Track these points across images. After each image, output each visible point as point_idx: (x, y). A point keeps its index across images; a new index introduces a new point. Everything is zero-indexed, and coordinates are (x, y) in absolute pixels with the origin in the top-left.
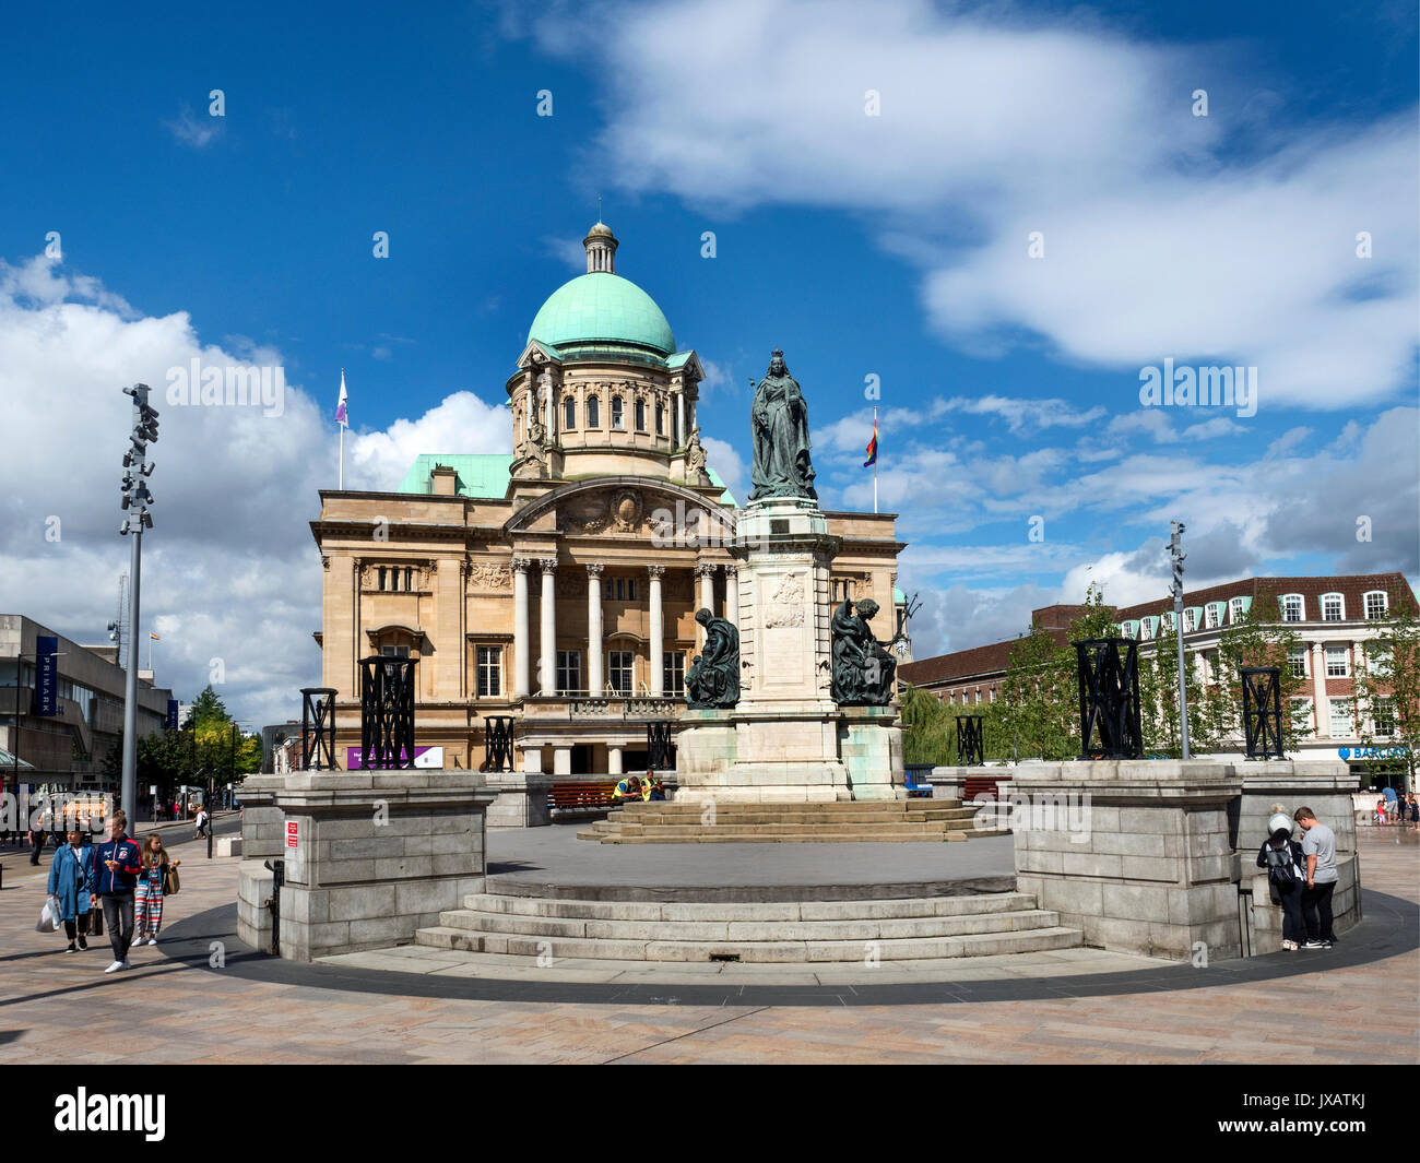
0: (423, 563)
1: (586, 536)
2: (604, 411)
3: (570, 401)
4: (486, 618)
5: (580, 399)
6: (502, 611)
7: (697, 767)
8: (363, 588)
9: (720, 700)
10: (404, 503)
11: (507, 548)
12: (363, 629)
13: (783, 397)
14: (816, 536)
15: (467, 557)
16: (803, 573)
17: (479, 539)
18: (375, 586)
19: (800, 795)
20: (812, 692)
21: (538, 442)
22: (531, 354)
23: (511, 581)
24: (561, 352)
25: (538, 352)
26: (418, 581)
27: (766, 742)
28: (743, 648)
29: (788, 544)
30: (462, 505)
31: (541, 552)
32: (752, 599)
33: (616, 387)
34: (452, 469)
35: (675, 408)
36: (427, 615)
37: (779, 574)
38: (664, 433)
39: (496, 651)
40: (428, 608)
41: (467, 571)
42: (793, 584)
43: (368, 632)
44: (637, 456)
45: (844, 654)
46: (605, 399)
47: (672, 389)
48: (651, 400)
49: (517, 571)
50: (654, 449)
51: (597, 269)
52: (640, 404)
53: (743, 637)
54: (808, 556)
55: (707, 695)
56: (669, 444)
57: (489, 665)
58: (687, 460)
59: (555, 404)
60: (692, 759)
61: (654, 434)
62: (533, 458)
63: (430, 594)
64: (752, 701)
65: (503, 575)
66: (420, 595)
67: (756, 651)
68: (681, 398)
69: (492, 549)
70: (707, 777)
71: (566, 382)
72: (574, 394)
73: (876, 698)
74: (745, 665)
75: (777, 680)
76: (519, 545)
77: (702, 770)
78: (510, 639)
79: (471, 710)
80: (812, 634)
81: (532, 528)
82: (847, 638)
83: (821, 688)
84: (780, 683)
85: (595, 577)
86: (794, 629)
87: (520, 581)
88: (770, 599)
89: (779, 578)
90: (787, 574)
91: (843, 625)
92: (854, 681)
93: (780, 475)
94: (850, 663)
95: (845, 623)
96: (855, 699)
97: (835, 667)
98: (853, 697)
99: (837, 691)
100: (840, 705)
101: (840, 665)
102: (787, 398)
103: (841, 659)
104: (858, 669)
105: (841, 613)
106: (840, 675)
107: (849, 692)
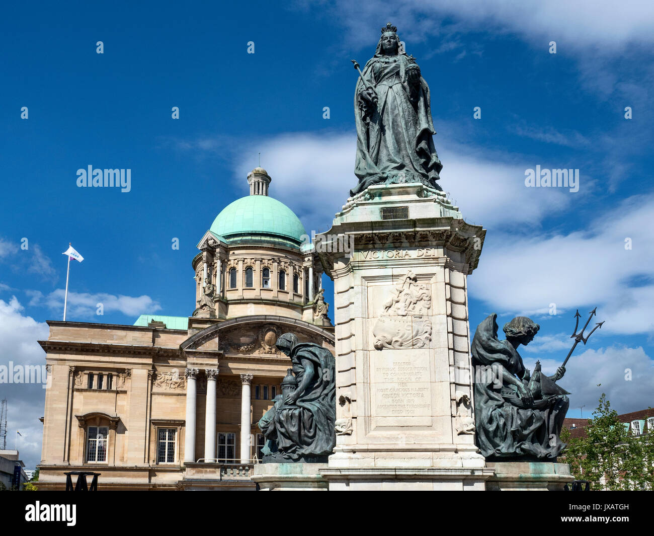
0: (122, 371)
1: (241, 355)
2: (257, 277)
3: (233, 271)
4: (166, 409)
5: (240, 268)
6: (178, 405)
8: (76, 387)
9: (307, 450)
11: (182, 362)
12: (74, 415)
13: (398, 74)
14: (449, 221)
15: (153, 368)
16: (429, 276)
17: (163, 355)
18: (85, 385)
20: (446, 439)
21: (210, 295)
22: (207, 240)
23: (185, 384)
24: (228, 240)
26: (117, 383)
28: (340, 379)
29: (407, 236)
30: (151, 333)
31: (207, 364)
32: (353, 312)
33: (265, 261)
35: (307, 277)
36: (122, 406)
37: (393, 277)
38: (299, 292)
39: (172, 431)
40: (123, 401)
41: (153, 377)
42: (415, 291)
43: (77, 417)
44: (280, 305)
46: (257, 269)
47: (304, 265)
48: (290, 271)
49: (189, 377)
50: (291, 302)
51: (257, 193)
52: (282, 273)
54: (437, 252)
55: (288, 443)
56: (302, 299)
57: (167, 441)
58: (315, 309)
59: (223, 272)
61: (291, 293)
62: (205, 305)
63: (125, 392)
64: (354, 452)
65: (179, 381)
66: (118, 392)
67: (359, 380)
68: (311, 270)
69: (172, 363)
71: (230, 258)
72: (235, 266)
73: (542, 451)
74: (343, 401)
75: (391, 422)
76: (191, 360)
78: (182, 423)
79: (152, 472)
80: (445, 356)
81: (203, 349)
83: (459, 435)
84: (396, 425)
85: (247, 383)
86: (416, 352)
87: (191, 384)
88: (381, 311)
89: (395, 283)
90: (406, 277)
91: (492, 347)
92: (509, 423)
93: (394, 162)
94: (503, 400)
95: (493, 344)
96: (511, 451)
97: (479, 405)
98: (508, 448)
99: (483, 438)
100: (490, 459)
101: (486, 402)
102: (402, 73)
103: (488, 394)
104: (516, 408)
105: (487, 330)
106: (489, 413)
107: (504, 439)
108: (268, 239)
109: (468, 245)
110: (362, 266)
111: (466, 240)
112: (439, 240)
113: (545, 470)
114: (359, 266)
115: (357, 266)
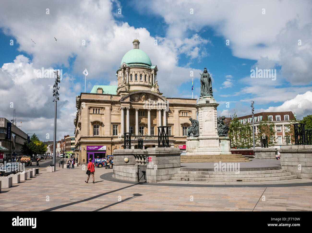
0: (102, 108)
1: (136, 103)
2: (138, 77)
3: (131, 75)
4: (115, 119)
5: (133, 74)
6: (118, 118)
7: (191, 148)
8: (90, 113)
9: (195, 135)
10: (98, 95)
11: (119, 105)
12: (90, 121)
14: (215, 104)
15: (111, 107)
16: (212, 111)
17: (114, 103)
18: (92, 112)
19: (213, 153)
21: (125, 83)
22: (123, 65)
23: (120, 112)
24: (129, 65)
25: (125, 65)
26: (101, 112)
27: (206, 144)
29: (209, 105)
30: (110, 96)
31: (127, 106)
32: (202, 116)
33: (141, 72)
34: (102, 88)
35: (152, 77)
36: (103, 118)
37: (207, 111)
38: (150, 82)
39: (117, 126)
40: (103, 117)
41: (111, 110)
42: (210, 113)
43: (91, 122)
44: (145, 86)
45: (220, 126)
46: (138, 75)
47: (152, 73)
48: (148, 75)
50: (148, 85)
51: (136, 48)
52: (145, 76)
53: (200, 123)
54: (213, 108)
56: (151, 84)
57: (115, 129)
58: (155, 87)
59: (128, 75)
60: (190, 146)
61: (148, 82)
62: (124, 86)
63: (104, 114)
64: (202, 136)
65: (118, 111)
66: (101, 114)
67: (203, 126)
68: (154, 75)
69: (116, 105)
70: (193, 150)
71: (130, 71)
73: (226, 135)
75: (207, 131)
76: (122, 104)
77: (192, 149)
78: (120, 124)
79: (112, 138)
80: (214, 122)
81: (125, 101)
82: (220, 123)
83: (216, 133)
85: (137, 111)
86: (211, 122)
87: (122, 111)
88: (206, 116)
90: (209, 111)
92: (222, 131)
93: (207, 92)
94: (221, 128)
95: (220, 121)
97: (218, 129)
99: (219, 133)
100: (219, 136)
102: (208, 77)
104: (223, 129)
105: (219, 119)
107: (221, 134)
110: (203, 109)
112: (214, 106)
113: (226, 138)
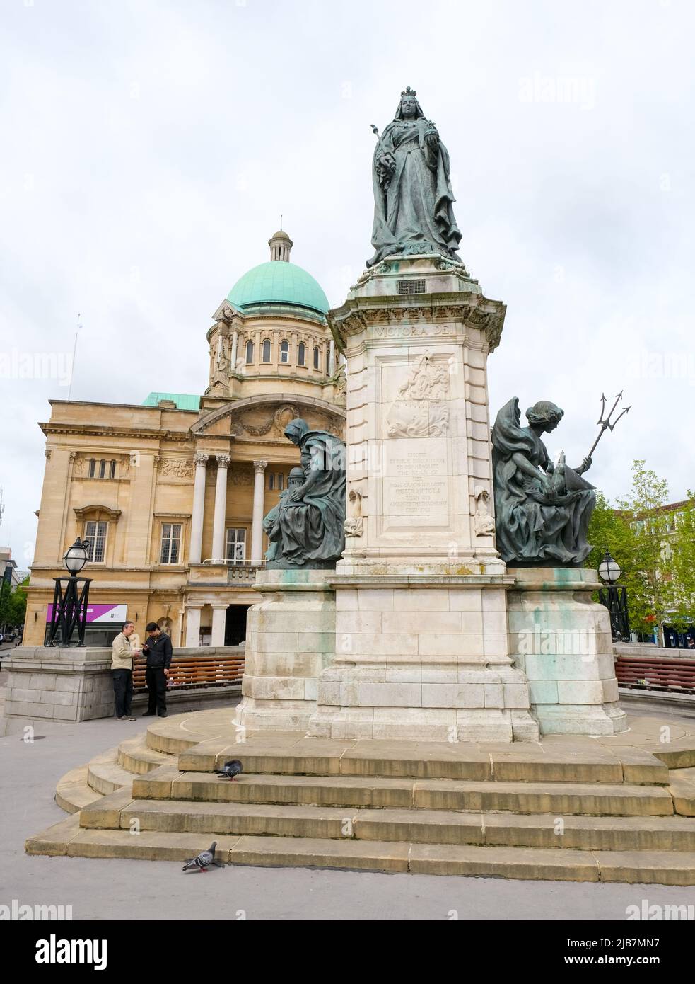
0: (125, 457)
1: (255, 439)
3: (250, 344)
4: (171, 501)
5: (257, 341)
6: (186, 496)
8: (75, 476)
11: (191, 447)
12: (72, 507)
13: (417, 140)
14: (468, 294)
15: (160, 453)
16: (446, 356)
17: (170, 439)
18: (86, 474)
20: (464, 542)
21: (224, 371)
22: (224, 310)
23: (194, 472)
24: (245, 310)
25: (228, 308)
26: (120, 471)
27: (386, 627)
30: (159, 414)
31: (218, 450)
33: (284, 333)
34: (172, 402)
35: (328, 351)
36: (124, 498)
37: (409, 357)
38: (320, 368)
39: (177, 527)
40: (126, 492)
41: (159, 464)
42: (432, 373)
43: (75, 510)
44: (297, 382)
45: (514, 480)
46: (276, 342)
47: (326, 336)
48: (310, 345)
49: (198, 465)
50: (311, 378)
51: (277, 258)
52: (302, 346)
55: (293, 546)
56: (323, 375)
57: (171, 539)
58: (335, 386)
59: (237, 343)
61: (311, 368)
62: (219, 382)
63: (128, 482)
64: (363, 556)
65: (187, 468)
66: (121, 482)
67: (371, 474)
68: (332, 344)
69: (180, 447)
70: (284, 684)
71: (247, 329)
72: (252, 338)
73: (567, 555)
75: (405, 521)
76: (200, 444)
78: (189, 518)
79: (154, 574)
80: (465, 447)
81: (212, 432)
82: (519, 457)
83: (478, 536)
84: (410, 525)
85: (260, 471)
86: (433, 441)
87: (200, 472)
88: (395, 395)
89: (411, 363)
90: (422, 357)
91: (512, 434)
92: (531, 524)
93: (412, 231)
94: (525, 497)
95: (514, 432)
96: (534, 555)
97: (500, 502)
98: (531, 552)
99: (504, 540)
100: (511, 565)
101: (507, 499)
102: (421, 139)
103: (509, 490)
104: (539, 505)
105: (508, 416)
106: (510, 512)
107: (525, 542)
108: (287, 308)
109: (488, 322)
110: (376, 345)
111: (485, 316)
112: (458, 316)
113: (571, 577)
114: (373, 345)
115: (370, 345)
